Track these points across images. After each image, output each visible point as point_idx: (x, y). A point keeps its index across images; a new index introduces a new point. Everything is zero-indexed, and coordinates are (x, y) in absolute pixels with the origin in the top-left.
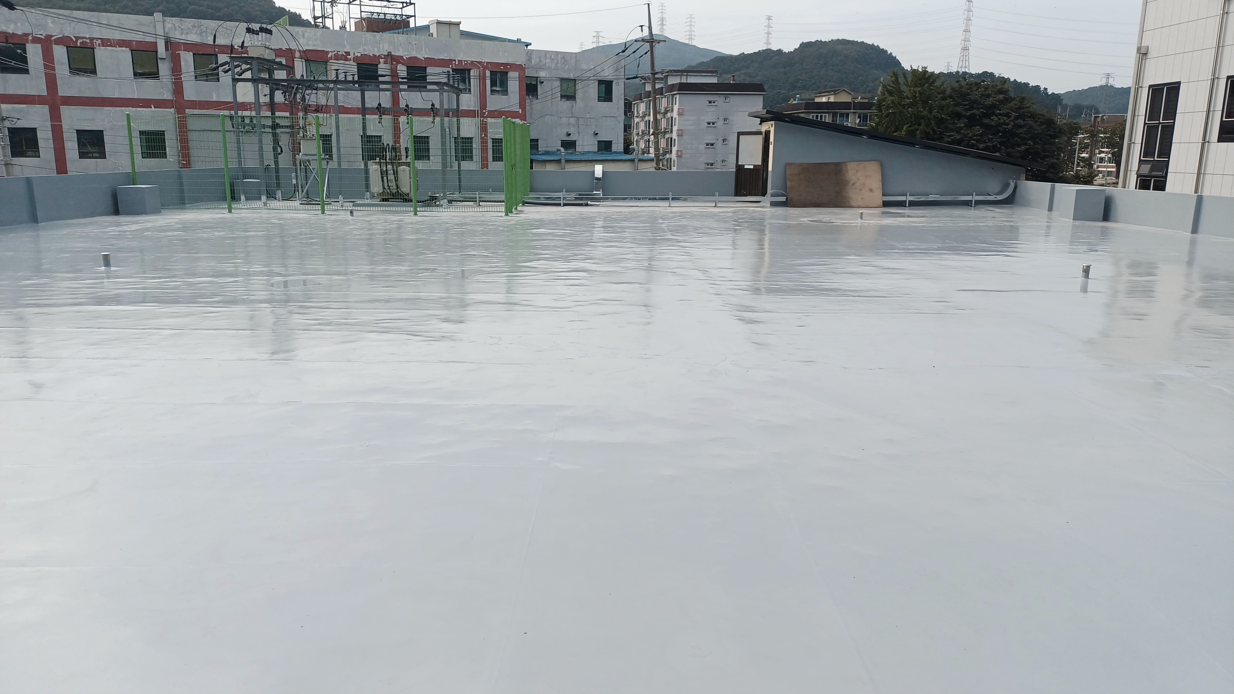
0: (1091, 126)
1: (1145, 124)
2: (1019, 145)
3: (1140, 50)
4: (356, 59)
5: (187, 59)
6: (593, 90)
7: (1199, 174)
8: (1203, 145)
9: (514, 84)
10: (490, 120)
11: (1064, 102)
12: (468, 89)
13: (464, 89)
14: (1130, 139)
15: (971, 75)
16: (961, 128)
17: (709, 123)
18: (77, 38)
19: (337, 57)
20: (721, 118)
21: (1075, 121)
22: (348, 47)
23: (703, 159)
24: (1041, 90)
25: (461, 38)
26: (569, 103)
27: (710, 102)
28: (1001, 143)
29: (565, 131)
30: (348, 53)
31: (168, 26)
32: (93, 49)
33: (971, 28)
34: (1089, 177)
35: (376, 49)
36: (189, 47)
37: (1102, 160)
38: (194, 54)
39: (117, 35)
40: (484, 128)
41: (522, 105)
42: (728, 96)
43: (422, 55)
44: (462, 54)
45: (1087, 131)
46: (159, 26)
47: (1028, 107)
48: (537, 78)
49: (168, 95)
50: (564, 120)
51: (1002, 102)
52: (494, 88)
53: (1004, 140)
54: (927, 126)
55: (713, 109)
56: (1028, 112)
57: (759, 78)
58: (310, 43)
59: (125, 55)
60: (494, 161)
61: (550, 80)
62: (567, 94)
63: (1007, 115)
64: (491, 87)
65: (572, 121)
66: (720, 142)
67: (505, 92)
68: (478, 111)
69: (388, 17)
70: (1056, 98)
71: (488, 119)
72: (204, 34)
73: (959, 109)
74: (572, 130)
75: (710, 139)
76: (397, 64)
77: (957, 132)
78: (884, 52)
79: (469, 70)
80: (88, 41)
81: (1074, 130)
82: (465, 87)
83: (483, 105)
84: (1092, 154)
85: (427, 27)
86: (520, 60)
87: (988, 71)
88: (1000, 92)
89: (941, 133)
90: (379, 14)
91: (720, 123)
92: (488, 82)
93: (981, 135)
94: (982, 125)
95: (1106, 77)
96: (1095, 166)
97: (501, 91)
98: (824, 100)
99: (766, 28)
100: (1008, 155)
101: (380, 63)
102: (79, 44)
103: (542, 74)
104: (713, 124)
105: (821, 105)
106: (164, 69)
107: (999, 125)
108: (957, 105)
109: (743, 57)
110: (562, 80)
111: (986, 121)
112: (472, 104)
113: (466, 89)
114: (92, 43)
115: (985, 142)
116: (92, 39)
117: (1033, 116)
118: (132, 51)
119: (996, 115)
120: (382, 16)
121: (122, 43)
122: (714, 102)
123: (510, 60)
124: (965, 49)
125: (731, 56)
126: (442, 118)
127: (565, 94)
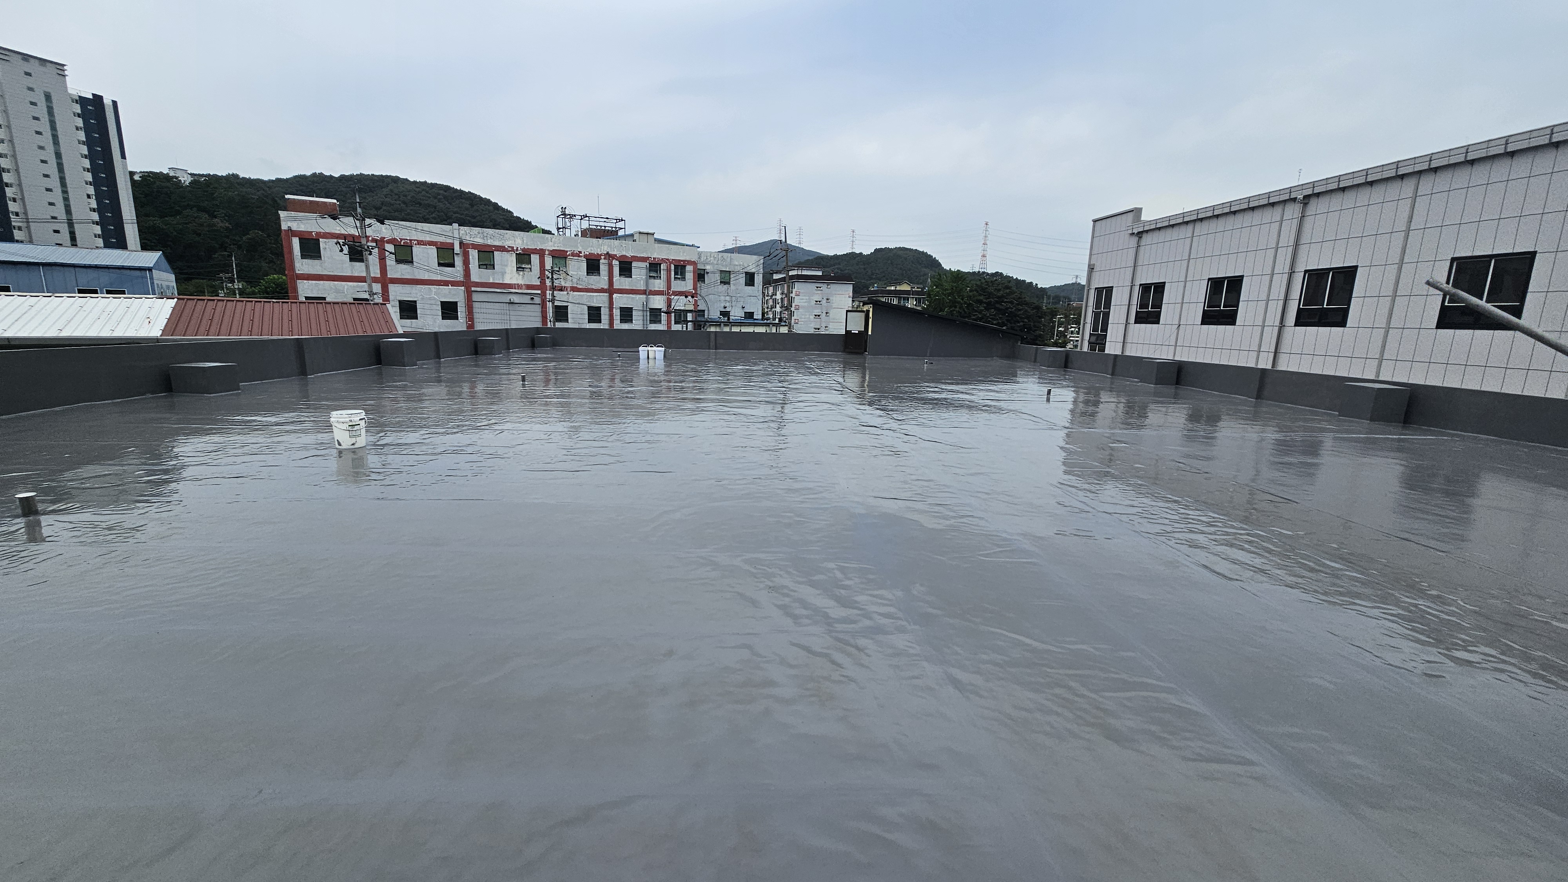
0: (1064, 310)
1: (1093, 311)
2: (1019, 322)
3: (1090, 266)
4: (585, 256)
5: (474, 254)
6: (742, 280)
7: (1124, 342)
8: (1126, 325)
9: (689, 276)
10: (673, 297)
11: (1048, 294)
12: (659, 277)
14: (1084, 321)
15: (988, 274)
16: (983, 310)
17: (817, 302)
18: (401, 240)
19: (573, 255)
20: (825, 298)
21: (1054, 306)
22: (580, 248)
23: (813, 325)
24: (1034, 285)
25: (655, 243)
26: (726, 286)
27: (817, 288)
28: (1007, 320)
29: (723, 305)
30: (580, 252)
31: (462, 232)
32: (412, 246)
33: (988, 242)
34: (1063, 343)
35: (599, 250)
36: (475, 246)
37: (1072, 332)
38: (478, 251)
39: (428, 238)
40: (669, 302)
41: (695, 288)
42: (830, 284)
43: (629, 254)
44: (656, 254)
45: (1063, 313)
46: (456, 232)
47: (1025, 298)
48: (705, 270)
49: (460, 278)
50: (722, 298)
51: (1008, 294)
52: (676, 276)
53: (1010, 318)
54: (960, 308)
55: (819, 292)
56: (1025, 301)
57: (847, 271)
58: (556, 245)
59: (433, 251)
60: (675, 324)
61: (714, 273)
62: (725, 281)
63: (1011, 302)
64: (674, 276)
65: (728, 298)
66: (824, 314)
67: (684, 279)
68: (665, 291)
69: (607, 228)
70: (1043, 291)
72: (485, 238)
73: (981, 298)
74: (727, 305)
75: (817, 312)
76: (613, 260)
77: (979, 313)
78: (931, 256)
79: (660, 264)
80: (408, 241)
81: (1054, 313)
82: (657, 276)
83: (669, 287)
84: (1066, 329)
85: (632, 235)
86: (694, 258)
88: (1007, 287)
89: (970, 313)
90: (601, 226)
91: (824, 302)
92: (673, 273)
93: (994, 315)
94: (996, 308)
95: (1076, 277)
96: (1068, 337)
97: (681, 278)
98: (893, 288)
99: (851, 238)
100: (1012, 328)
101: (601, 259)
102: (402, 244)
103: (708, 267)
104: (819, 302)
105: (890, 292)
106: (458, 261)
107: (1007, 309)
108: (980, 295)
109: (836, 257)
110: (721, 272)
111: (998, 306)
112: (661, 286)
114: (411, 243)
115: (997, 320)
116: (411, 240)
117: (1027, 304)
118: (437, 248)
119: (1005, 302)
120: (603, 228)
121: (431, 243)
122: (820, 288)
123: (688, 259)
124: (984, 256)
125: (828, 256)
126: (641, 296)
127: (723, 280)
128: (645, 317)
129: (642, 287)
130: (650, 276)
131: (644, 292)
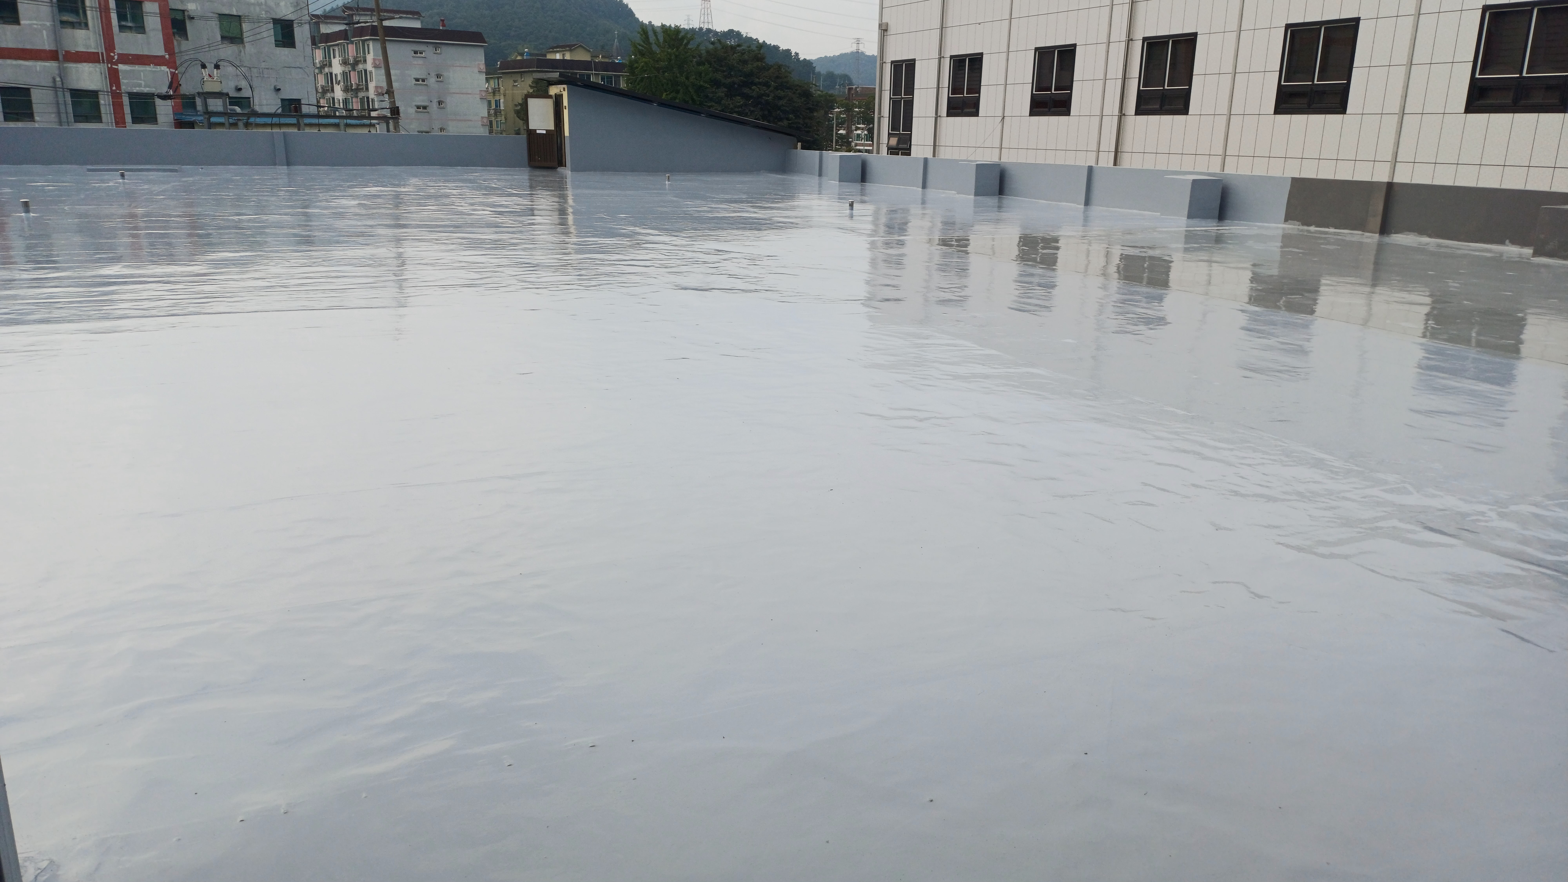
0: (846, 99)
1: (890, 98)
3: (881, 26)
6: (268, 33)
7: (935, 146)
8: (936, 119)
9: (153, 19)
10: (121, 67)
12: (84, 23)
13: (77, 22)
14: (878, 115)
15: (716, 33)
17: (417, 80)
20: (433, 74)
21: (829, 92)
24: (792, 55)
26: (234, 47)
27: (416, 52)
29: (233, 84)
40: (114, 77)
41: (168, 46)
42: (440, 46)
45: (843, 105)
48: (183, 11)
50: (231, 70)
51: (759, 69)
52: (123, 23)
55: (420, 62)
56: (786, 82)
60: (135, 124)
61: (204, 18)
62: (231, 35)
64: (119, 22)
65: (242, 70)
66: (435, 105)
67: (141, 28)
68: (102, 53)
70: (807, 63)
71: (120, 65)
74: (243, 84)
75: (421, 100)
81: (830, 102)
82: (78, 21)
83: (110, 45)
87: (735, 30)
91: (432, 80)
92: (114, 16)
95: (856, 42)
97: (135, 27)
98: (558, 56)
103: (191, 7)
104: (423, 80)
105: (555, 63)
107: (759, 95)
108: (716, 70)
110: (222, 17)
112: (93, 44)
113: (80, 23)
117: (791, 86)
119: (756, 84)
122: (421, 53)
126: (47, 64)
127: (227, 34)
128: (62, 107)
129: (45, 43)
130: (62, 22)
131: (53, 56)
